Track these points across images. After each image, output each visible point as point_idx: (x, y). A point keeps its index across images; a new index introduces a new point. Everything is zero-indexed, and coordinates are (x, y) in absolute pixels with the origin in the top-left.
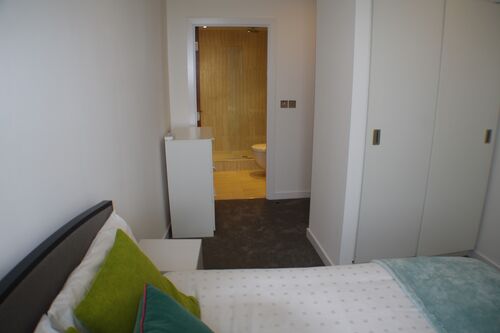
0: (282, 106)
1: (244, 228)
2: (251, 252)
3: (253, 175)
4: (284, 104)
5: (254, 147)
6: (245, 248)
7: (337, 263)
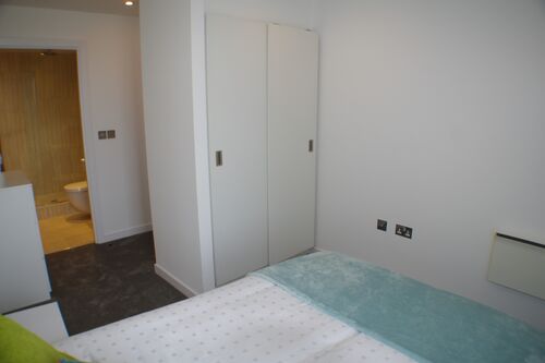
0: (100, 138)
1: (84, 281)
2: (102, 305)
3: (70, 220)
4: (102, 135)
5: (66, 187)
6: (95, 302)
7: (201, 291)
